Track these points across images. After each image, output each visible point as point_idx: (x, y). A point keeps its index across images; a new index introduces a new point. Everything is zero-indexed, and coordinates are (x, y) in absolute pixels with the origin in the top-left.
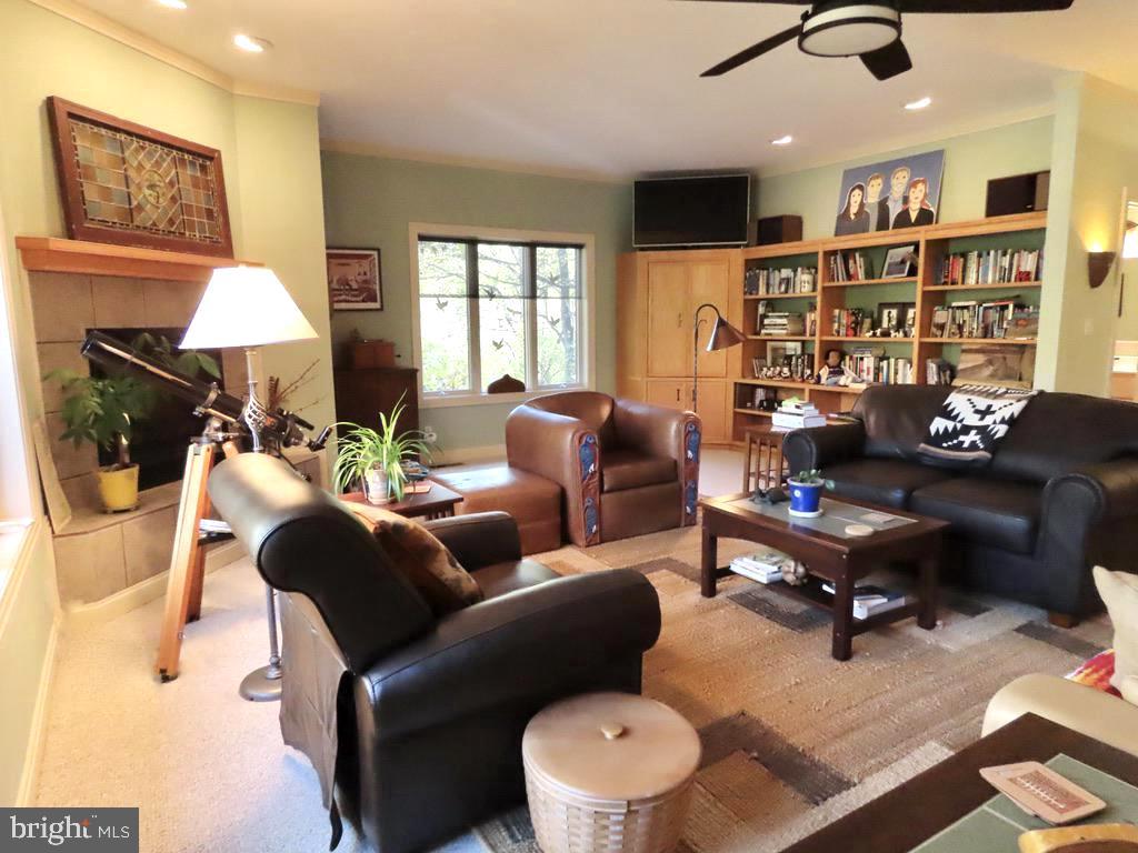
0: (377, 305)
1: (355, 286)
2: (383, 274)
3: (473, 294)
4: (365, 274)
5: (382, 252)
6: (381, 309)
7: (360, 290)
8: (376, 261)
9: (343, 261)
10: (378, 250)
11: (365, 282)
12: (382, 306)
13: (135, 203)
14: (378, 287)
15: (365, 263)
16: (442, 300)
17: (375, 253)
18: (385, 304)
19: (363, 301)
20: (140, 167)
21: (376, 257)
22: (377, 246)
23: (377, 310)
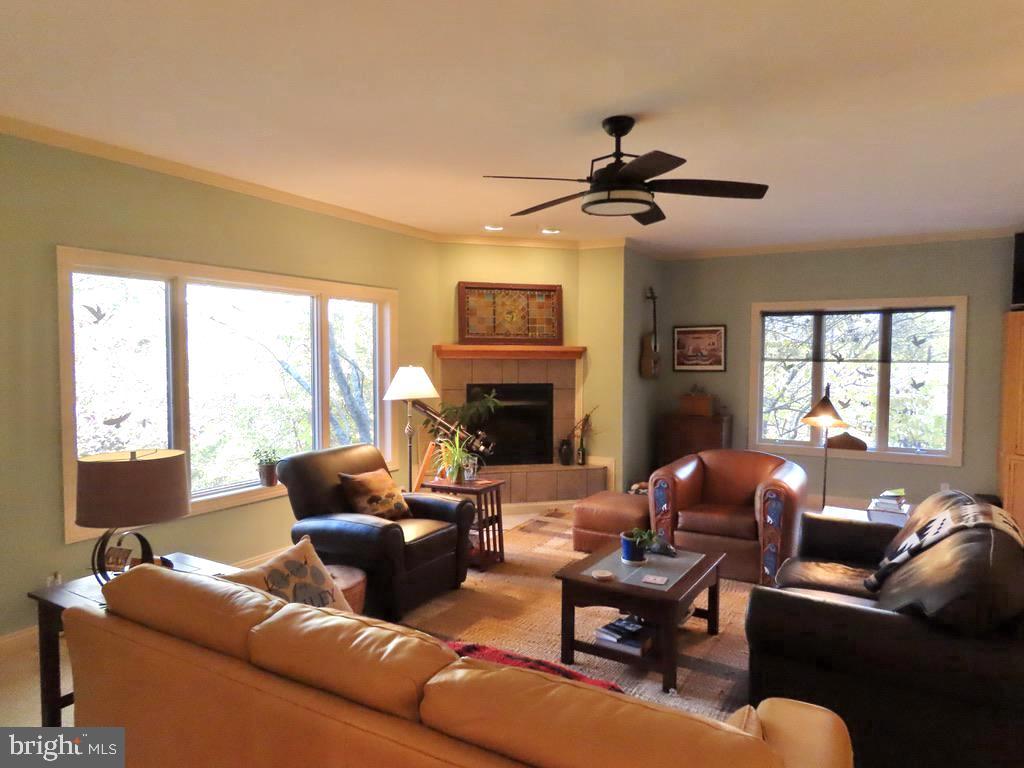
0: (721, 367)
1: (705, 353)
2: (728, 345)
3: (817, 358)
4: (713, 344)
5: (728, 327)
6: (725, 370)
7: (710, 356)
8: (723, 335)
9: (696, 336)
10: (725, 326)
11: (714, 350)
12: (725, 368)
13: (497, 322)
14: (722, 354)
15: (714, 338)
16: (788, 363)
17: (722, 328)
18: (728, 366)
19: (711, 364)
20: (503, 304)
21: (723, 331)
22: (724, 323)
23: (721, 371)
